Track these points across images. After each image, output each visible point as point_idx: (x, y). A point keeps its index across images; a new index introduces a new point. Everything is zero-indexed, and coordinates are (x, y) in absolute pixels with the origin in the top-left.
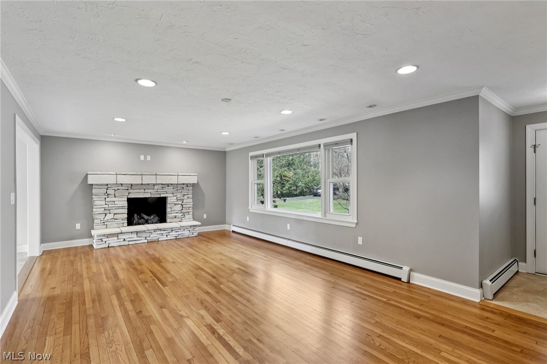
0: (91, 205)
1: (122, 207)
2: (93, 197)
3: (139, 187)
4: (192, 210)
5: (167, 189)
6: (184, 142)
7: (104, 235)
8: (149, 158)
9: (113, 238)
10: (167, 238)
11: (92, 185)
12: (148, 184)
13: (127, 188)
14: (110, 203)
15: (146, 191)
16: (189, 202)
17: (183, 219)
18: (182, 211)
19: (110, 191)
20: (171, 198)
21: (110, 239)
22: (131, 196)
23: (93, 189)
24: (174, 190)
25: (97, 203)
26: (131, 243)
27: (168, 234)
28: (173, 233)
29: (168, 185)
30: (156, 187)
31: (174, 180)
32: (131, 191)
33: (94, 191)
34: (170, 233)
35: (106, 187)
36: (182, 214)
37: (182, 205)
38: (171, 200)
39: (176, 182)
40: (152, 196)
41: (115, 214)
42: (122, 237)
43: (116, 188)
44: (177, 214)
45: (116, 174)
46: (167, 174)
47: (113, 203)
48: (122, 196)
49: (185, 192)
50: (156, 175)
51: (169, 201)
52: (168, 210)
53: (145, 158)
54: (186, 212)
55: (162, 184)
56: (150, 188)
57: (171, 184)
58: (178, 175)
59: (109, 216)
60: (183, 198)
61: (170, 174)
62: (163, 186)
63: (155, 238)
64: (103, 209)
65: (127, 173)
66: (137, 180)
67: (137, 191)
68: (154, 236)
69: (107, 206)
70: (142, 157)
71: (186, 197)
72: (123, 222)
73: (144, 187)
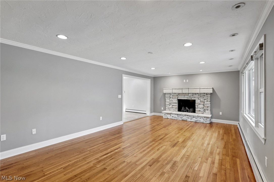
0: (165, 102)
1: (175, 103)
2: (166, 98)
3: (181, 94)
4: (210, 108)
5: (195, 96)
6: (201, 70)
7: (166, 113)
8: (187, 81)
9: (169, 115)
10: (191, 121)
11: (166, 93)
12: (186, 93)
13: (177, 95)
14: (171, 101)
15: (185, 96)
16: (208, 104)
17: (204, 112)
18: (204, 108)
19: (171, 96)
20: (197, 101)
21: (168, 115)
22: (179, 98)
23: (166, 95)
24: (199, 96)
25: (167, 100)
26: (175, 119)
27: (191, 118)
28: (194, 119)
29: (196, 94)
30: (189, 95)
31: (198, 91)
32: (178, 96)
33: (166, 96)
34: (193, 118)
35: (170, 94)
36: (203, 110)
37: (204, 105)
38: (197, 102)
39: (199, 92)
40: (188, 99)
41: (173, 105)
42: (172, 115)
43: (173, 95)
44: (200, 110)
45: (172, 89)
46: (194, 88)
47: (172, 101)
48: (175, 98)
49: (205, 98)
50: (188, 89)
51: (196, 102)
52: (196, 107)
53: (186, 81)
54: (206, 109)
55: (192, 93)
56: (186, 95)
57: (197, 93)
58: (200, 89)
59: (171, 106)
60: (204, 101)
61: (195, 88)
62: (193, 94)
63: (185, 119)
64: (169, 103)
65: (176, 88)
66: (180, 92)
67: (181, 96)
68: (185, 118)
69: (170, 102)
70: (185, 81)
71: (206, 101)
72: (175, 109)
73: (184, 94)
